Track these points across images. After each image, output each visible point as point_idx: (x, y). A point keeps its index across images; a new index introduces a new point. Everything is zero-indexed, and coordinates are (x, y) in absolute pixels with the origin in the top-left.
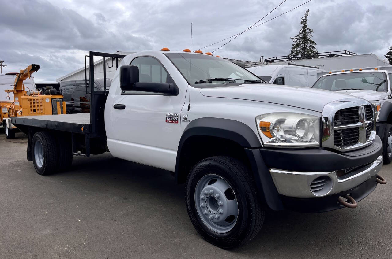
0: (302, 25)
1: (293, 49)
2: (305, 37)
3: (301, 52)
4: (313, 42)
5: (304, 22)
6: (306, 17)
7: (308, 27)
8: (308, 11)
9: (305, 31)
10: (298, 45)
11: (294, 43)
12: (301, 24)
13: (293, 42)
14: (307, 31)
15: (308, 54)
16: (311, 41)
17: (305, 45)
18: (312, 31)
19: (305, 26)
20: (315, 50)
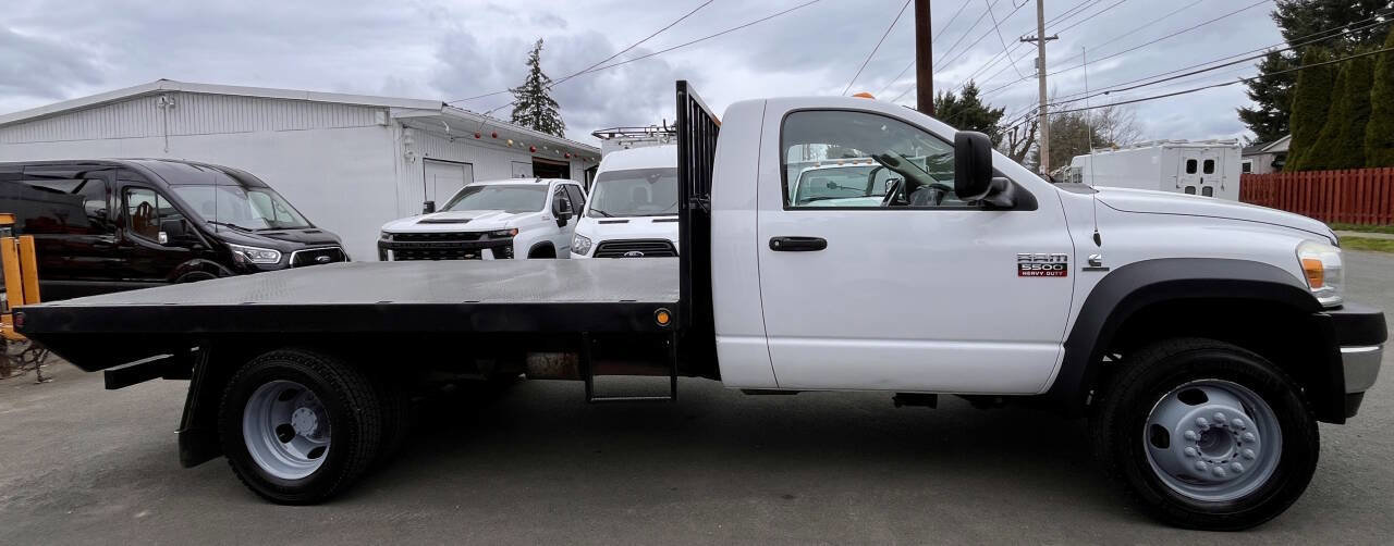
0: (532, 67)
1: (515, 111)
2: (537, 89)
3: (530, 119)
4: (553, 103)
5: (534, 61)
6: (537, 51)
7: (542, 71)
8: (541, 41)
9: (536, 79)
10: (525, 106)
11: (516, 100)
12: (529, 64)
13: (513, 98)
14: (541, 79)
15: (545, 125)
16: (548, 99)
17: (538, 106)
18: (550, 81)
19: (537, 71)
20: (558, 118)
